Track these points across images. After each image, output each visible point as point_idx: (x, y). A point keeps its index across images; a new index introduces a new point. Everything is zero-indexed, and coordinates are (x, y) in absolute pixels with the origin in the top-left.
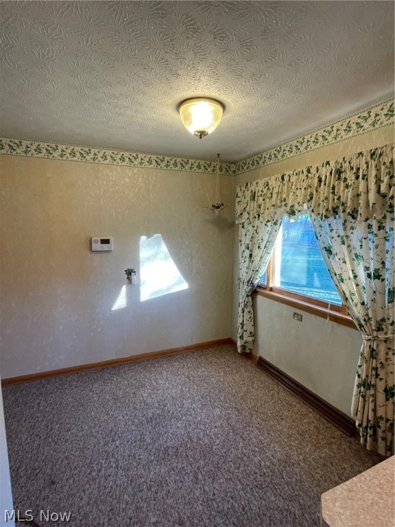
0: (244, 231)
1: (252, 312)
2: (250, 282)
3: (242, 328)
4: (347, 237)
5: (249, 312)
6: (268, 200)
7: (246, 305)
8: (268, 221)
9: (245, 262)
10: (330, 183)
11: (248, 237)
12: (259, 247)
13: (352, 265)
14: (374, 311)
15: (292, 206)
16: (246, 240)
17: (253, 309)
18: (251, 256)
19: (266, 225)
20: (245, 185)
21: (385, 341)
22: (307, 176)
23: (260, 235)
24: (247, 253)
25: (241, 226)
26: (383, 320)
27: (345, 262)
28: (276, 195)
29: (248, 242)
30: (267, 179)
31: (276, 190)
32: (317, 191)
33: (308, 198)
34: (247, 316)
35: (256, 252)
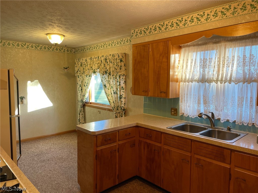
0: (79, 79)
1: (83, 114)
2: (82, 101)
3: (79, 121)
4: (109, 81)
5: (82, 114)
6: (86, 67)
7: (80, 111)
8: (87, 75)
9: (80, 92)
10: (104, 63)
11: (80, 82)
12: (84, 86)
13: (111, 90)
14: (116, 104)
15: (94, 70)
16: (80, 83)
17: (84, 113)
18: (82, 89)
19: (86, 77)
20: (78, 59)
21: (119, 113)
22: (98, 59)
23: (85, 81)
24: (80, 88)
25: (77, 77)
26: (118, 106)
27: (109, 89)
28: (89, 65)
29: (80, 84)
30: (86, 58)
31: (89, 63)
32: (101, 65)
33: (98, 67)
34: (81, 116)
35: (84, 88)
